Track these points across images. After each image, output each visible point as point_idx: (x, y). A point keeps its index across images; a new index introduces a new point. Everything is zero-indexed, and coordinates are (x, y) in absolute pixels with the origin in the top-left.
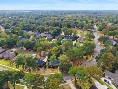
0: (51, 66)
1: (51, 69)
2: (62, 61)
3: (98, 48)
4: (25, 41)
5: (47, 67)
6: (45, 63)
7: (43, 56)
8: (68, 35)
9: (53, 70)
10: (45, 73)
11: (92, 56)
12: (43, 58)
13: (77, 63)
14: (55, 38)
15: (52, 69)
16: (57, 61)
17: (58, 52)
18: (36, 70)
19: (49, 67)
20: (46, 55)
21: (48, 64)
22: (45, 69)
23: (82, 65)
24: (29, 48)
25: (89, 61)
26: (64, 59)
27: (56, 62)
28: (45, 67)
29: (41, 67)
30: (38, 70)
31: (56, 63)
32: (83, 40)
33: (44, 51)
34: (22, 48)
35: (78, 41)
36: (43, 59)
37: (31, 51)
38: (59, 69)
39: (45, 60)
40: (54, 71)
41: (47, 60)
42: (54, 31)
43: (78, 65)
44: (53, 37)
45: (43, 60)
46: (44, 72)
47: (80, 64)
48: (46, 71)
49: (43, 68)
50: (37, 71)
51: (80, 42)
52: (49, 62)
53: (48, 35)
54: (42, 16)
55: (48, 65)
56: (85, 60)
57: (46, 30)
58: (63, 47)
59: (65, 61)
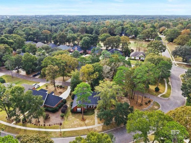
0: (79, 109)
1: (77, 115)
2: (105, 95)
3: (174, 70)
4: (23, 57)
5: (69, 111)
6: (65, 102)
7: (61, 87)
8: (112, 48)
9: (83, 120)
10: (64, 128)
11: (166, 85)
12: (61, 90)
13: (139, 101)
14: (87, 53)
15: (81, 116)
16: (93, 95)
17: (95, 76)
18: (41, 119)
19: (74, 112)
20: (68, 84)
21: (72, 103)
22: (62, 117)
23: (150, 106)
24: (33, 71)
25: (164, 96)
26: (110, 90)
27: (90, 98)
28: (64, 112)
29: (54, 111)
30: (47, 118)
31: (90, 101)
32: (142, 55)
33: (63, 75)
34: (18, 72)
35: (133, 58)
36: (61, 93)
37: (37, 77)
38: (99, 117)
39: (65, 95)
40: (87, 122)
41: (70, 94)
42: (84, 40)
43: (141, 105)
44: (82, 51)
45: (61, 96)
46: (61, 124)
47: (146, 104)
48: (65, 122)
49: (60, 113)
50: (42, 123)
51: (135, 60)
52: (73, 99)
53: (73, 48)
54: (64, 22)
55: (72, 106)
56: (155, 93)
57: (69, 41)
58: (105, 66)
59: (113, 97)
